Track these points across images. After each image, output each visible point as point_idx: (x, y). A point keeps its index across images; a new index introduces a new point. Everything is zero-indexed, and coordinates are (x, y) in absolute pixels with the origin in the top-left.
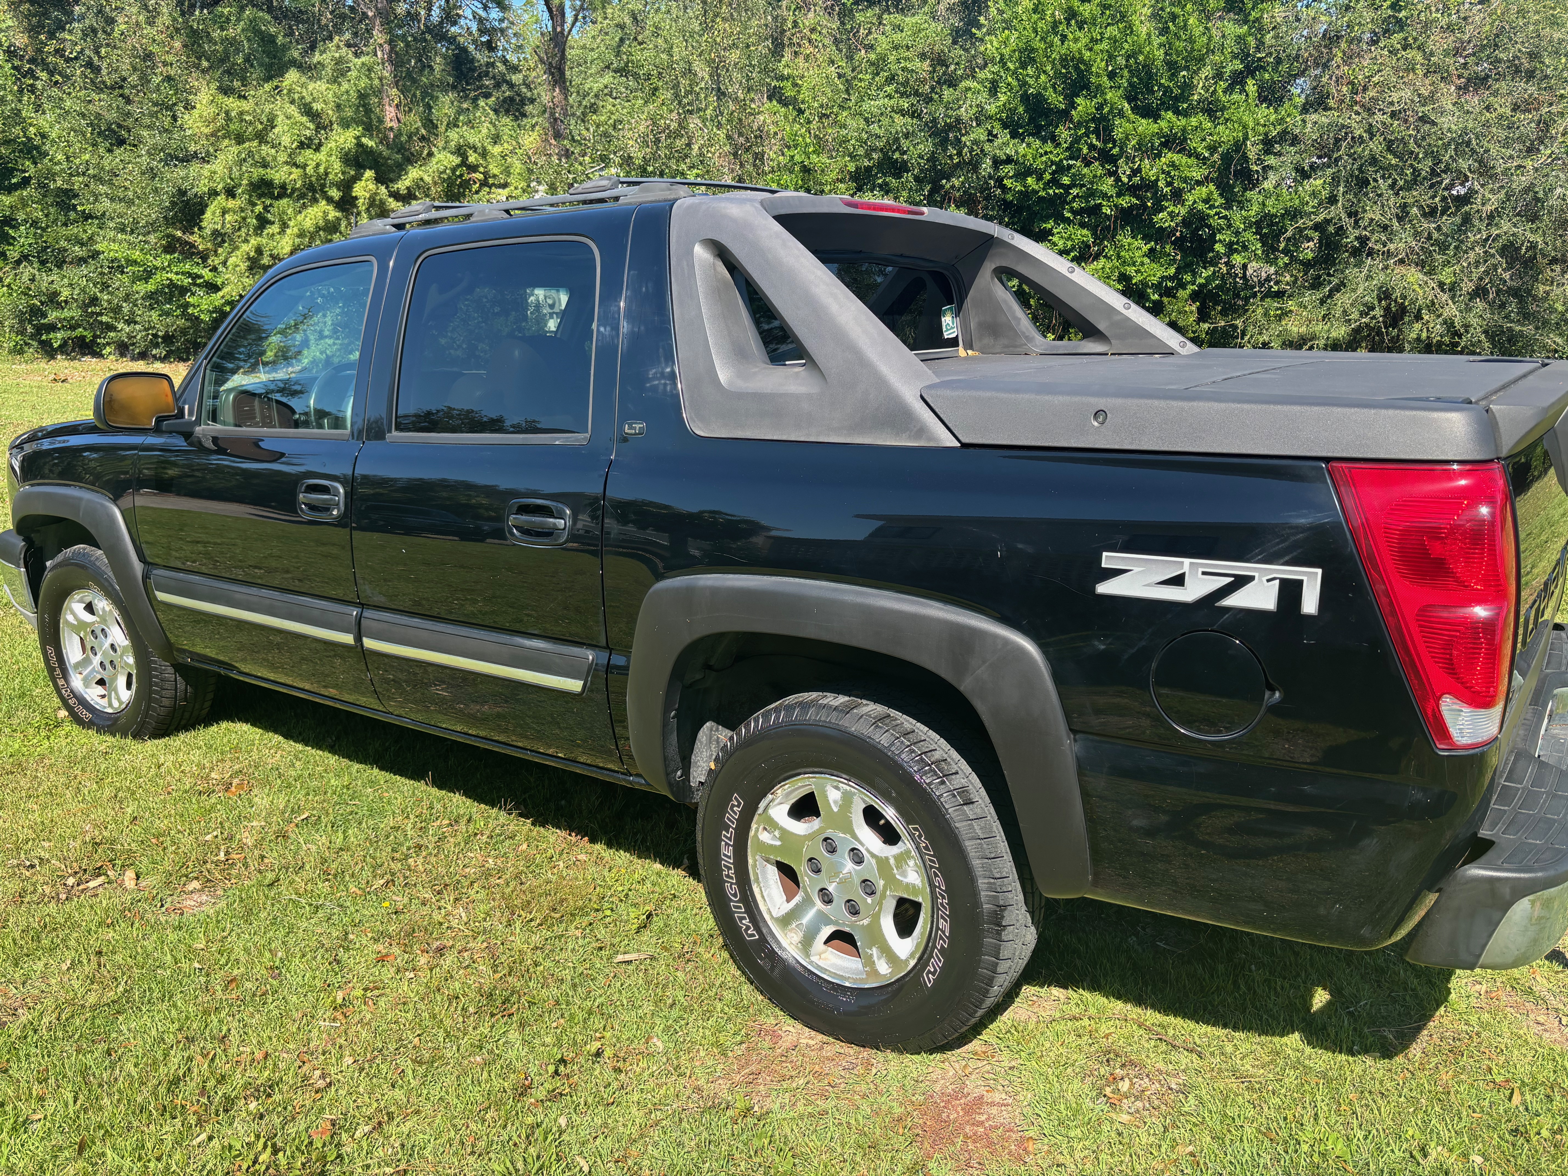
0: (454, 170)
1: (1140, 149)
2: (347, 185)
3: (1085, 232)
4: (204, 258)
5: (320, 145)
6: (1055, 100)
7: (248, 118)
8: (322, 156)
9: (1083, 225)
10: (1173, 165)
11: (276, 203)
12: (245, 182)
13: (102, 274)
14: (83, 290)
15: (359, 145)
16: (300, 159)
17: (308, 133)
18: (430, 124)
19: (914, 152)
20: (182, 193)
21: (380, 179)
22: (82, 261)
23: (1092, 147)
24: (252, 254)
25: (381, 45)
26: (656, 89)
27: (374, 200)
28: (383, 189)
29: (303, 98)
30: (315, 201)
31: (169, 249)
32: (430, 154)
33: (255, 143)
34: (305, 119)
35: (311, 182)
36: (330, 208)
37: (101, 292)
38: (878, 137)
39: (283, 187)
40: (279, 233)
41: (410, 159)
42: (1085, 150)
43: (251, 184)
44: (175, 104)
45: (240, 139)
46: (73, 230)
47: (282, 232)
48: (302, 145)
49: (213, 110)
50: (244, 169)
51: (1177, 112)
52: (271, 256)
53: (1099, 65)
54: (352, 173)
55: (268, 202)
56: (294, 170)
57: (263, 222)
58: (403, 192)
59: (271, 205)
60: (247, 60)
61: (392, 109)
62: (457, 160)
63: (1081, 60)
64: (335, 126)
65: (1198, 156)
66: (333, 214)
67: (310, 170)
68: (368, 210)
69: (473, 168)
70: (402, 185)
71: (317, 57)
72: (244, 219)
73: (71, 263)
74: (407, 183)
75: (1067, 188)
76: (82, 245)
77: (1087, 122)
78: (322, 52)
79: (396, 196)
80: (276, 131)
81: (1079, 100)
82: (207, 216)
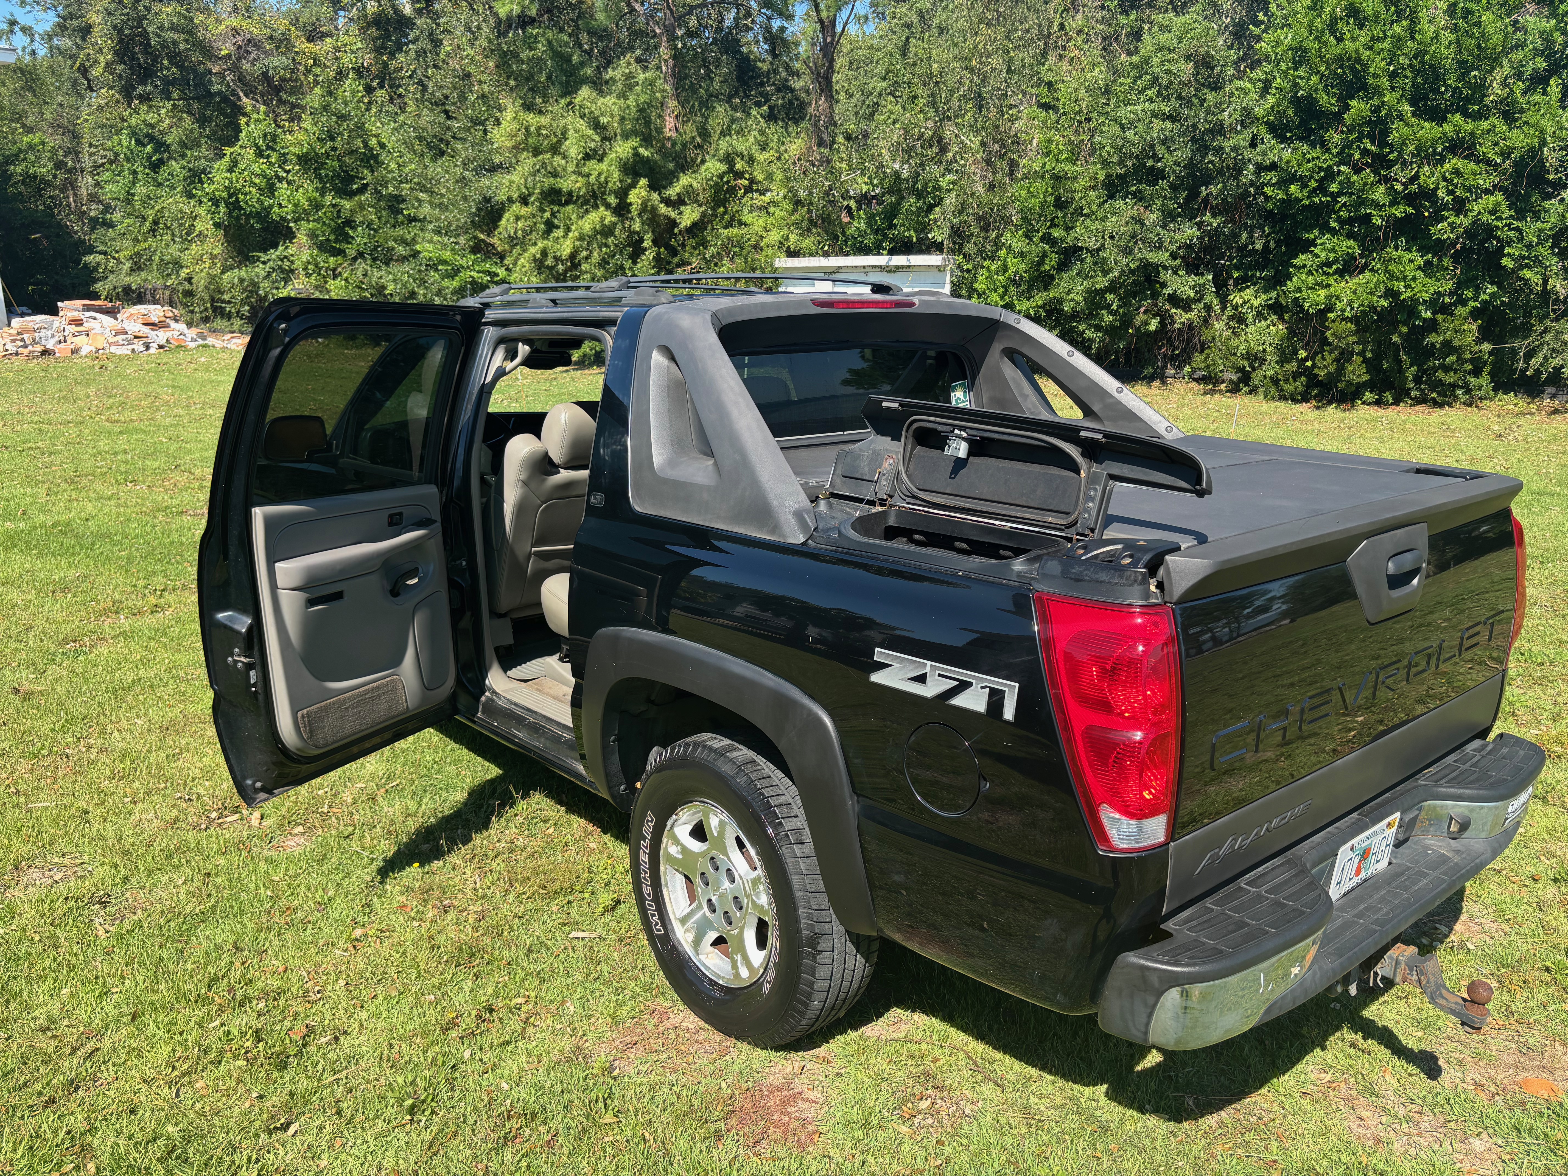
0: (721, 177)
1: (1419, 155)
2: (623, 194)
3: (1351, 243)
4: (502, 257)
5: (604, 154)
6: (1327, 101)
7: (544, 132)
8: (604, 166)
9: (1350, 236)
10: (1457, 171)
11: (563, 209)
12: (537, 191)
13: (420, 271)
14: (404, 285)
15: (636, 154)
16: (585, 170)
17: (593, 145)
18: (704, 133)
19: (1170, 160)
20: (487, 200)
21: (654, 186)
22: (404, 259)
23: (1365, 152)
24: (538, 256)
25: (666, 61)
26: (915, 97)
27: (647, 206)
28: (655, 196)
29: (592, 112)
30: (596, 207)
31: (475, 250)
32: (703, 161)
33: (548, 156)
34: (590, 132)
35: (593, 191)
36: (608, 213)
37: (419, 287)
38: (1133, 143)
39: (570, 194)
40: (563, 237)
41: (684, 166)
42: (1357, 156)
43: (542, 192)
44: (486, 120)
45: (536, 152)
46: (400, 231)
47: (566, 235)
48: (587, 157)
49: (516, 126)
50: (538, 179)
51: (1466, 115)
52: (555, 257)
53: (1379, 64)
54: (629, 181)
55: (556, 209)
56: (580, 179)
57: (550, 226)
58: (674, 198)
59: (558, 211)
60: (549, 78)
61: (671, 120)
62: (723, 168)
63: (1358, 60)
64: (619, 137)
65: (1488, 162)
66: (610, 218)
67: (592, 179)
68: (640, 215)
69: (739, 175)
70: (672, 192)
71: (610, 73)
72: (535, 224)
73: (397, 261)
74: (678, 189)
75: (1334, 196)
76: (407, 244)
77: (1360, 125)
78: (614, 69)
79: (668, 202)
80: (567, 143)
81: (1353, 103)
82: (503, 222)
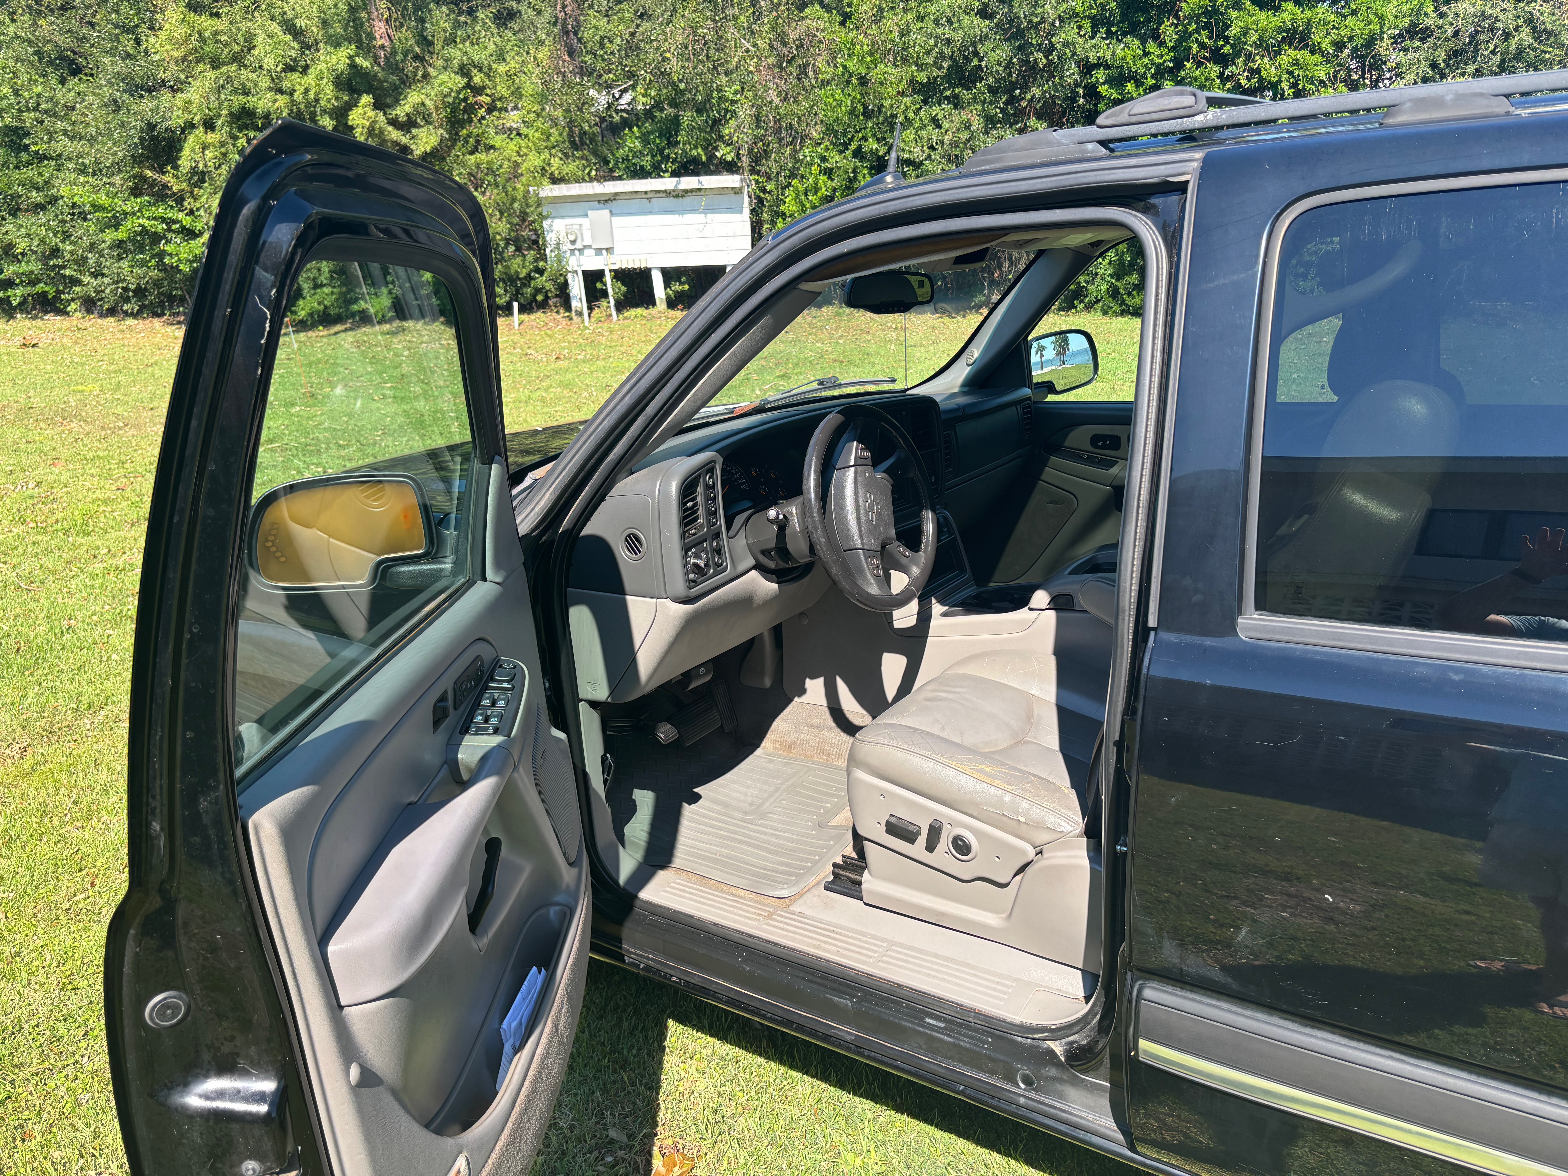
0: (459, 92)
1: (1261, 45)
4: (180, 200)
5: (306, 68)
7: (223, 39)
8: (310, 79)
10: (1296, 63)
12: (224, 112)
13: (63, 222)
14: (42, 241)
15: (353, 66)
16: (286, 85)
17: (293, 53)
18: (426, 42)
19: (993, 56)
20: (151, 127)
21: (379, 105)
22: (40, 207)
23: (1202, 45)
27: (373, 130)
28: (382, 117)
29: (285, 13)
31: (136, 192)
32: (427, 76)
33: (234, 67)
34: (288, 37)
35: (299, 110)
37: (63, 241)
38: (948, 42)
39: (267, 116)
41: (407, 82)
43: (231, 114)
44: (138, 25)
45: (216, 64)
46: (30, 173)
48: (289, 68)
49: (184, 30)
50: (223, 97)
54: (346, 98)
55: (251, 134)
56: (279, 96)
58: (403, 119)
61: (382, 25)
62: (461, 81)
64: (321, 45)
67: (297, 96)
69: (478, 90)
70: (401, 111)
72: (224, 155)
73: (27, 211)
74: (408, 108)
76: (38, 189)
77: (1198, 16)
79: (394, 123)
80: (256, 52)
82: (186, 152)
